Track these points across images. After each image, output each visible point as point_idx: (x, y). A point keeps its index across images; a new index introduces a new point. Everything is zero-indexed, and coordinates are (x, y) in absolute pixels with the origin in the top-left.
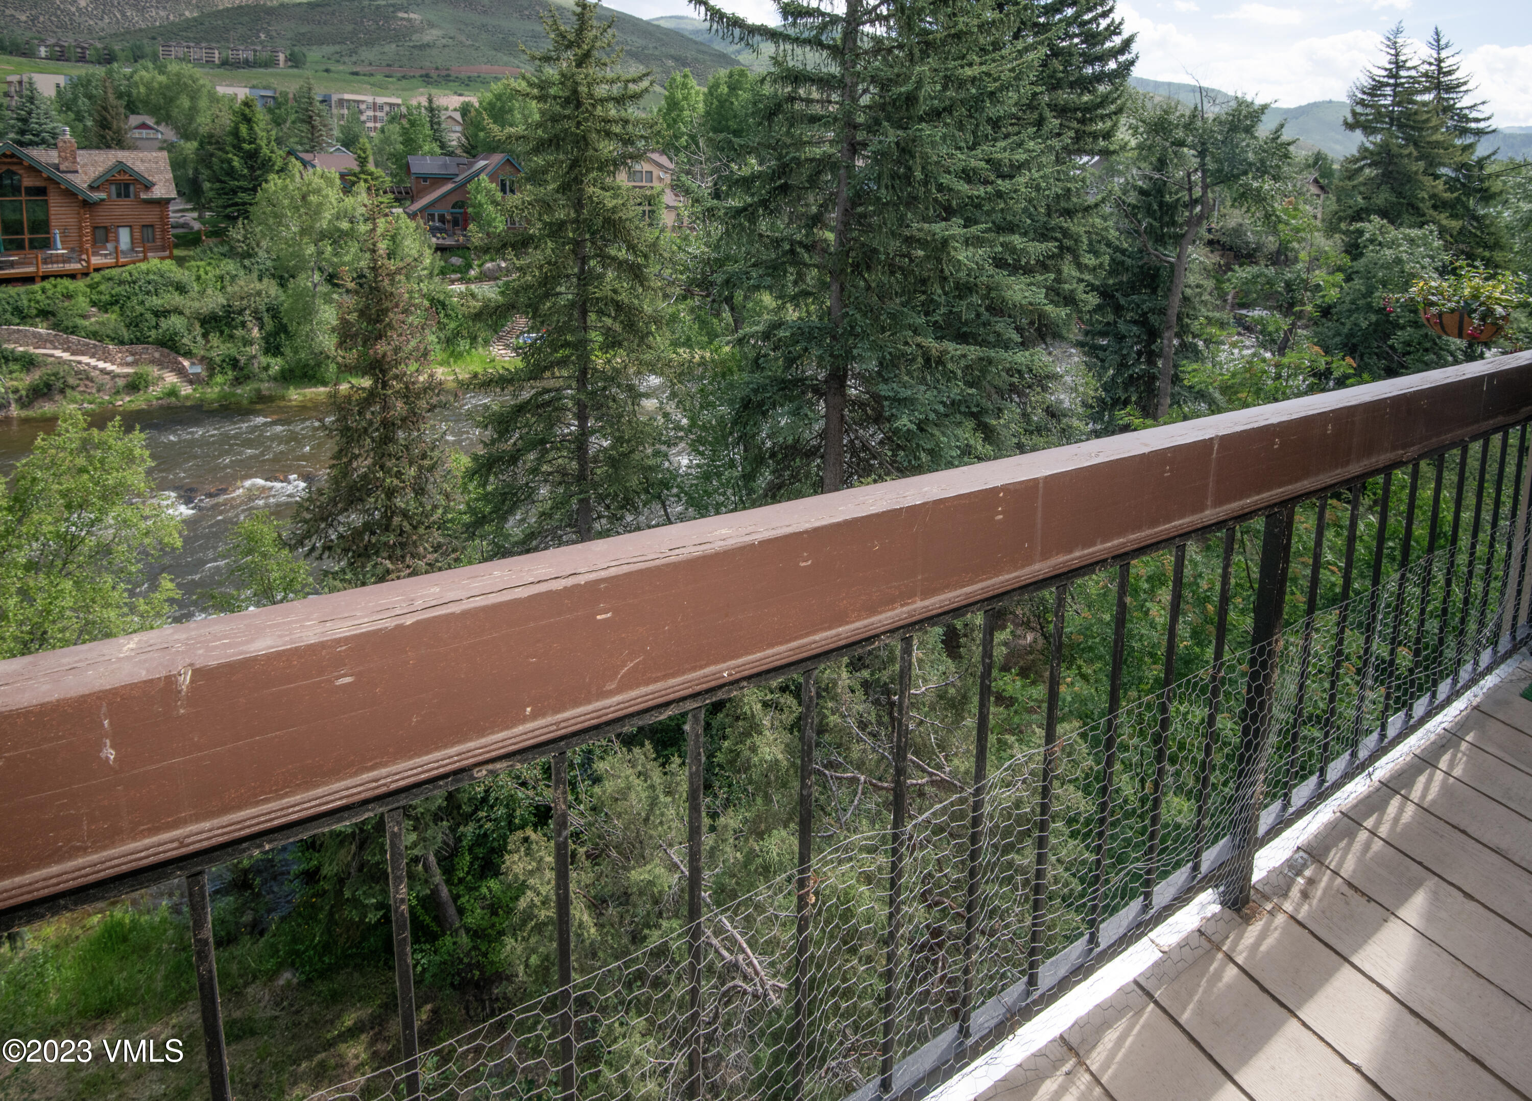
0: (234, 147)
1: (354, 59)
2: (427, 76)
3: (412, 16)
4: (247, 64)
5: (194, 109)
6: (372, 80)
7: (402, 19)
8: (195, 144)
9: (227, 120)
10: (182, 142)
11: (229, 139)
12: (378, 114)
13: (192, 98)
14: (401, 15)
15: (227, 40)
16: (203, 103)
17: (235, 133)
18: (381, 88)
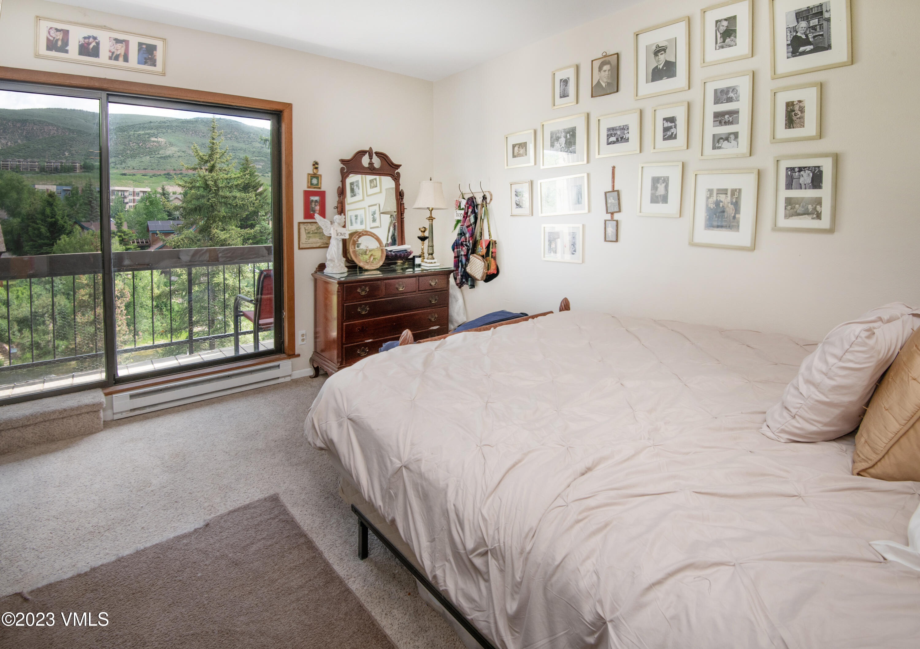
0: (42, 220)
1: (123, 166)
2: (168, 174)
3: (160, 139)
4: (56, 170)
5: (20, 199)
6: (134, 178)
7: (154, 142)
8: (19, 220)
9: (39, 205)
10: (11, 219)
11: (39, 216)
12: (136, 198)
13: (18, 193)
14: (153, 139)
15: (44, 157)
16: (25, 195)
17: (43, 213)
18: (138, 182)
